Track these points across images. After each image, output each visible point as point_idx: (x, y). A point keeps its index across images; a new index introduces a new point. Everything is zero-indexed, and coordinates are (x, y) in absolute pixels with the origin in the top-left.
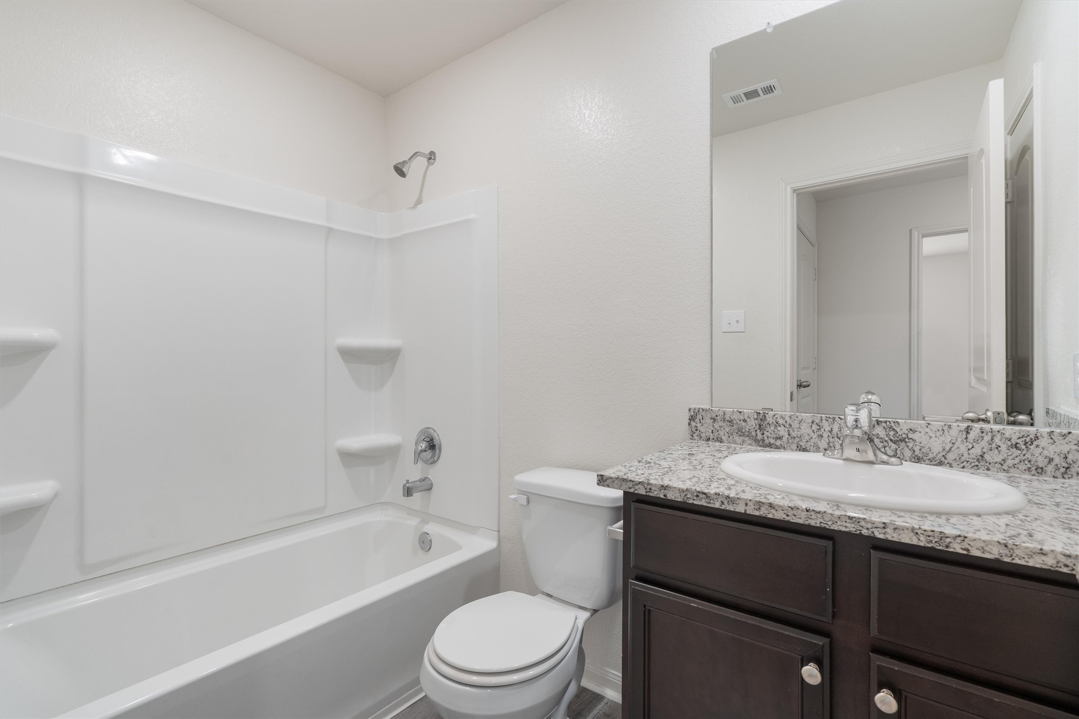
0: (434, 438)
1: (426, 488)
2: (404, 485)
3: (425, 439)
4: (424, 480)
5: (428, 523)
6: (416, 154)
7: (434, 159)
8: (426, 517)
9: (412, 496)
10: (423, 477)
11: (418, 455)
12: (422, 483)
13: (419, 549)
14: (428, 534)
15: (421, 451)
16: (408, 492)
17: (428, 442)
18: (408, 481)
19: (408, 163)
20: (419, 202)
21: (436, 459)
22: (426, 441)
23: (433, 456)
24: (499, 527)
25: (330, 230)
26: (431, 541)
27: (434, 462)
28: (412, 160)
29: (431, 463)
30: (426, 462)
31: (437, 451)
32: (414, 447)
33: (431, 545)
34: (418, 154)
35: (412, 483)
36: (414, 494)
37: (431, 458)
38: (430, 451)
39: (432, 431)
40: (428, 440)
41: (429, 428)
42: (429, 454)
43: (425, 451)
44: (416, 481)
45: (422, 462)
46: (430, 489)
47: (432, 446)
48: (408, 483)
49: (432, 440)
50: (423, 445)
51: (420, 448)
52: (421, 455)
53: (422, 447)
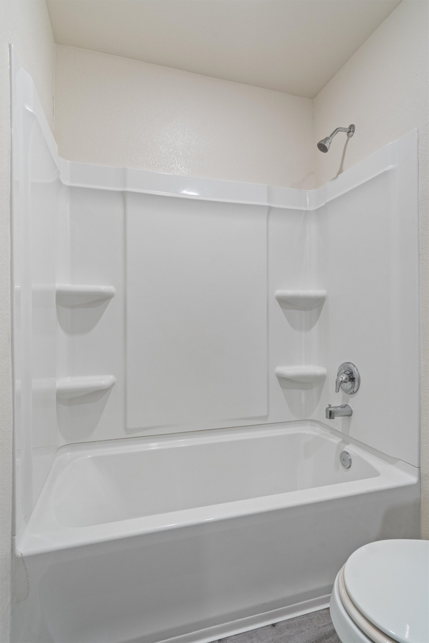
0: (354, 372)
1: (347, 413)
2: (327, 409)
3: (346, 372)
4: (344, 407)
5: (349, 444)
6: (337, 130)
7: (353, 132)
8: (347, 440)
9: (333, 418)
10: (344, 403)
11: (339, 384)
12: (343, 409)
13: (341, 465)
14: (348, 453)
15: (342, 381)
16: (331, 415)
17: (348, 374)
18: (330, 406)
19: (329, 138)
20: (340, 171)
21: (355, 389)
22: (346, 374)
23: (353, 387)
24: (419, 463)
25: (270, 208)
26: (350, 460)
27: (354, 393)
28: (332, 136)
29: (351, 393)
30: (346, 391)
31: (357, 383)
32: (336, 377)
33: (351, 463)
34: (338, 130)
35: (333, 407)
36: (335, 417)
37: (350, 389)
38: (350, 383)
39: (352, 366)
40: (348, 373)
41: (349, 363)
42: (349, 385)
43: (345, 382)
44: (337, 407)
45: (342, 390)
46: (350, 415)
47: (352, 379)
48: (331, 407)
49: (352, 373)
50: (344, 377)
51: (341, 379)
52: (342, 385)
53: (342, 378)
